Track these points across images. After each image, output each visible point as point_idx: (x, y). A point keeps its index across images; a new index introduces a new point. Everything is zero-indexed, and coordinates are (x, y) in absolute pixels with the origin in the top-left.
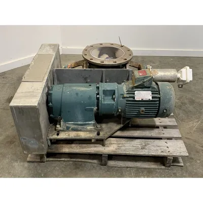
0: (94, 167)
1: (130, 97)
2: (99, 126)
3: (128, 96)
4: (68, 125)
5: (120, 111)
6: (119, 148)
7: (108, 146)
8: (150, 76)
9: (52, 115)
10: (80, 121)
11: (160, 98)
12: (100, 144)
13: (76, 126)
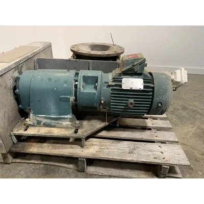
0: (68, 173)
1: (116, 85)
2: (78, 122)
3: (113, 84)
4: (38, 119)
5: (102, 102)
6: (101, 151)
7: (87, 148)
8: (142, 58)
9: (20, 106)
10: (54, 114)
11: (153, 88)
12: (79, 145)
13: (48, 121)
